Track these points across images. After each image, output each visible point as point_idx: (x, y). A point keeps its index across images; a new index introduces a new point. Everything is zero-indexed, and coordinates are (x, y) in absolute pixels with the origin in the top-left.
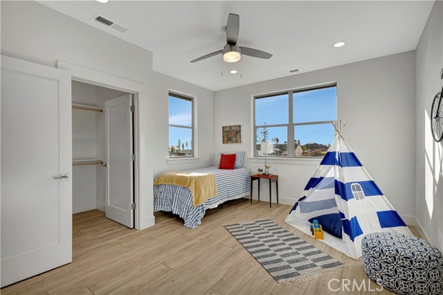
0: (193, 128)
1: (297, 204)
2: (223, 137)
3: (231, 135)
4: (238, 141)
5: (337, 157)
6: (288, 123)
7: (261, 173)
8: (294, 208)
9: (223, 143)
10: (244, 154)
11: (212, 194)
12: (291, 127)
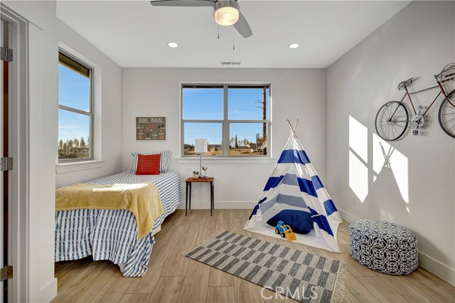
0: (92, 114)
1: (257, 207)
2: (138, 131)
3: (151, 128)
4: (162, 137)
5: (296, 155)
6: (223, 119)
7: (197, 176)
8: (254, 212)
9: (138, 139)
10: (169, 153)
11: (157, 213)
12: (226, 124)
